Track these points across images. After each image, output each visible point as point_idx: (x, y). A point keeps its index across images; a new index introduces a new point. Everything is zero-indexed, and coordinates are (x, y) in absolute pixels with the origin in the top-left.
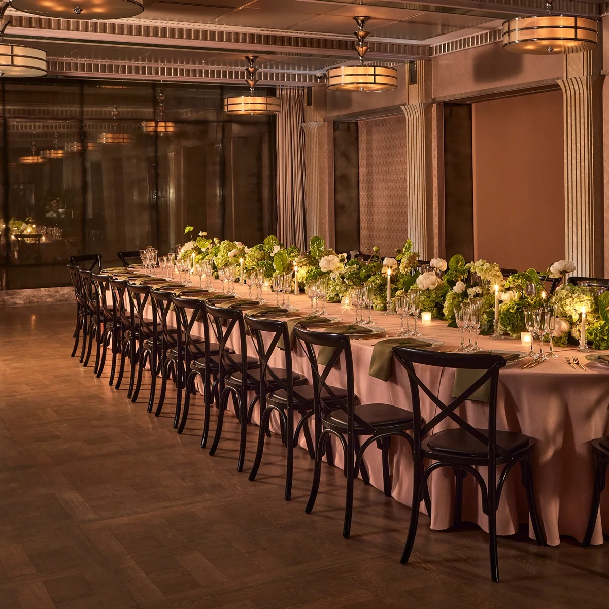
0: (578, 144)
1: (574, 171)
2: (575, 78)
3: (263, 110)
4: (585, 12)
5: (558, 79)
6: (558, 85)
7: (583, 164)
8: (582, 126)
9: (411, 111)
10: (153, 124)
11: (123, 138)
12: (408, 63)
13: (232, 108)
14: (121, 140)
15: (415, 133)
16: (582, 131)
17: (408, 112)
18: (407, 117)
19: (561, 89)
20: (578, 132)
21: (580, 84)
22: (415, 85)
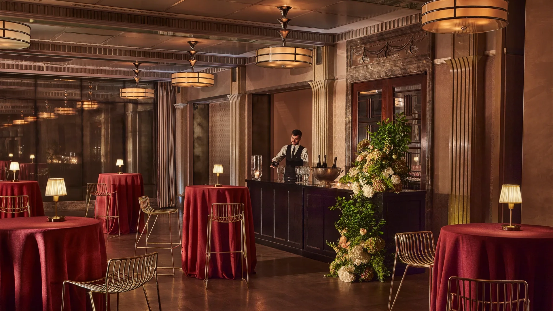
0: (320, 122)
1: (317, 138)
2: (318, 81)
3: (143, 97)
4: (324, 41)
5: (310, 81)
6: (309, 86)
7: (322, 134)
8: (322, 111)
9: (233, 99)
10: (80, 103)
11: (70, 111)
12: (231, 69)
13: (123, 95)
14: (69, 112)
15: (235, 112)
16: (322, 114)
17: (231, 100)
18: (230, 102)
19: (311, 88)
20: (320, 114)
21: (321, 85)
22: (235, 82)
